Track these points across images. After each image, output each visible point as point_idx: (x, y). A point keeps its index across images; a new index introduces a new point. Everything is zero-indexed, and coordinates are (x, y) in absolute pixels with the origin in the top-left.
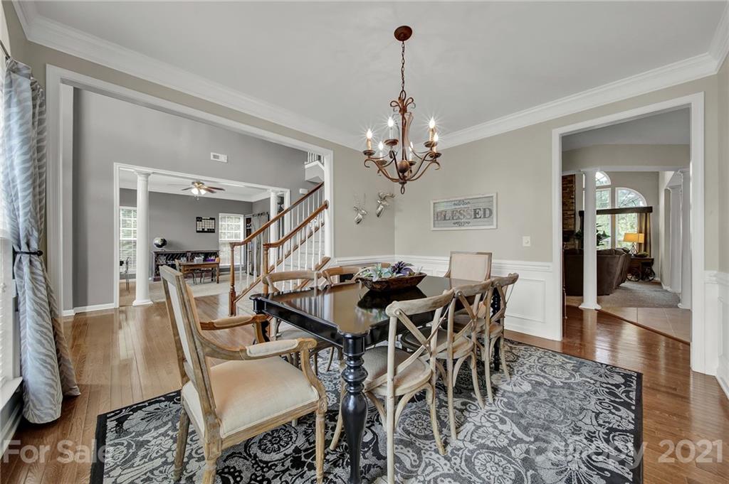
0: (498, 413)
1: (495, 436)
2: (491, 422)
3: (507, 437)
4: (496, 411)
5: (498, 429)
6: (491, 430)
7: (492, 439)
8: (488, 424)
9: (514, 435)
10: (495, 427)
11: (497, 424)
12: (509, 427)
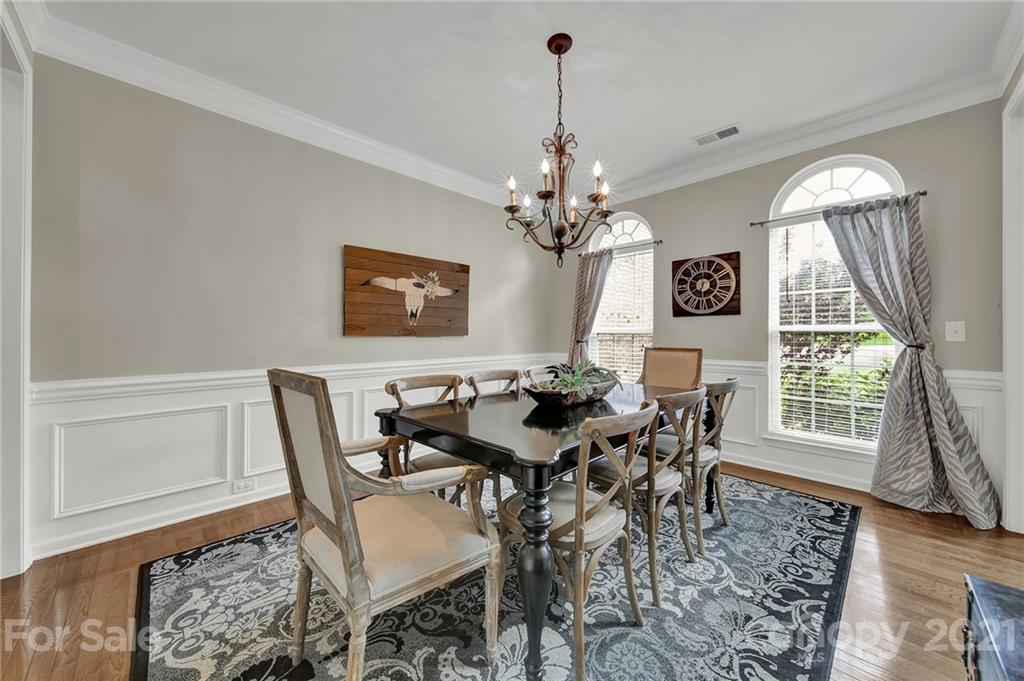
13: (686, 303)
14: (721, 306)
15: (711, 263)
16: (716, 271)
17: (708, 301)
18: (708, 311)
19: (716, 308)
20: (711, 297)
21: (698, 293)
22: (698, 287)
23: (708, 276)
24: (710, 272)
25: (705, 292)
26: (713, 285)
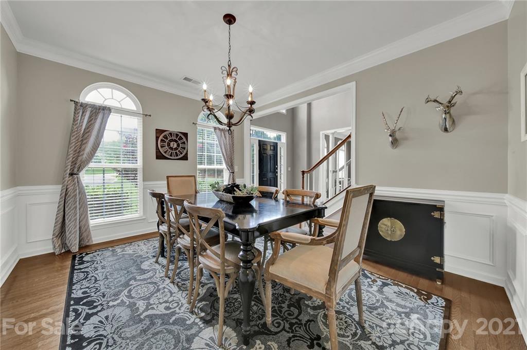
0: (177, 309)
1: (160, 298)
2: (171, 302)
3: (154, 304)
4: (179, 309)
5: (163, 302)
6: (166, 299)
7: (159, 297)
8: (171, 299)
9: (153, 308)
10: (166, 302)
11: (168, 304)
12: (161, 310)
13: (165, 152)
14: (181, 156)
15: (177, 135)
16: (179, 139)
17: (176, 153)
18: (176, 158)
19: (179, 157)
20: (177, 151)
21: (171, 148)
22: (172, 146)
23: (176, 141)
24: (177, 139)
25: (175, 149)
26: (178, 145)
